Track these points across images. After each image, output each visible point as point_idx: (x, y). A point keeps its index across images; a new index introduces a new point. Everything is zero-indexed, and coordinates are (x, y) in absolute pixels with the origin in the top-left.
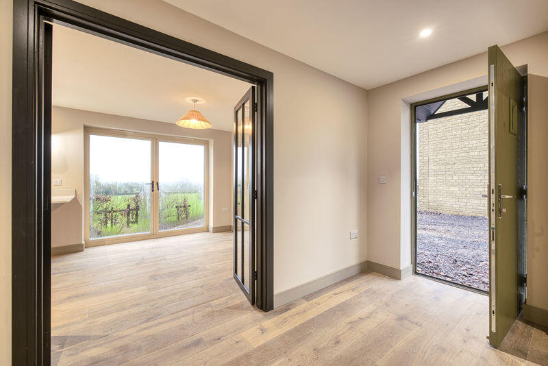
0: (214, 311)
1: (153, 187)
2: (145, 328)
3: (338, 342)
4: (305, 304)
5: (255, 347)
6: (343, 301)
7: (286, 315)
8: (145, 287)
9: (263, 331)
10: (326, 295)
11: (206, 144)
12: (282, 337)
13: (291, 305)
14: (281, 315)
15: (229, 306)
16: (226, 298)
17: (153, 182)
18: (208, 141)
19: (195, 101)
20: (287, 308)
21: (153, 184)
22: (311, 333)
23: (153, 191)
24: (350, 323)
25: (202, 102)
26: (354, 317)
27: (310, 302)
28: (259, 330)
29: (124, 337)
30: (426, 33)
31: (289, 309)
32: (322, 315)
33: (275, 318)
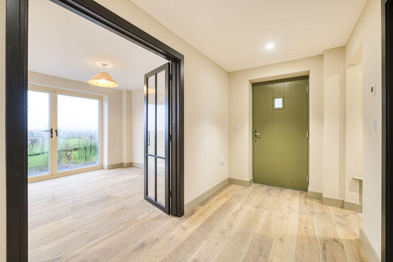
0: (142, 224)
1: (52, 133)
2: (92, 246)
3: (232, 226)
4: (202, 209)
5: (184, 239)
6: (224, 203)
7: (193, 216)
8: (71, 217)
9: (184, 229)
10: (212, 201)
11: (101, 99)
12: (198, 229)
13: (194, 210)
14: (191, 217)
15: (152, 218)
16: (146, 213)
17: (52, 129)
18: (102, 96)
19: (105, 65)
20: (193, 212)
21: (51, 131)
22: (214, 224)
23: (52, 137)
24: (232, 214)
25: (110, 66)
26: (233, 211)
27: (205, 207)
28: (181, 229)
29: (77, 255)
30: (270, 46)
31: (194, 213)
32: (215, 213)
33: (189, 219)
